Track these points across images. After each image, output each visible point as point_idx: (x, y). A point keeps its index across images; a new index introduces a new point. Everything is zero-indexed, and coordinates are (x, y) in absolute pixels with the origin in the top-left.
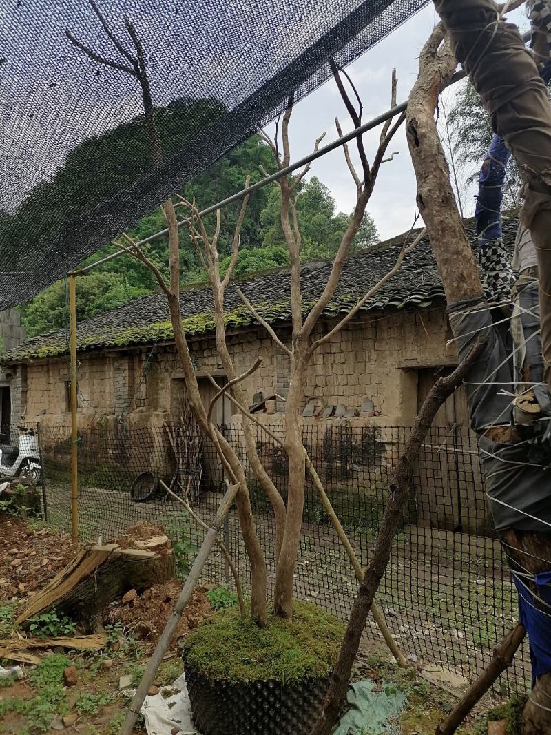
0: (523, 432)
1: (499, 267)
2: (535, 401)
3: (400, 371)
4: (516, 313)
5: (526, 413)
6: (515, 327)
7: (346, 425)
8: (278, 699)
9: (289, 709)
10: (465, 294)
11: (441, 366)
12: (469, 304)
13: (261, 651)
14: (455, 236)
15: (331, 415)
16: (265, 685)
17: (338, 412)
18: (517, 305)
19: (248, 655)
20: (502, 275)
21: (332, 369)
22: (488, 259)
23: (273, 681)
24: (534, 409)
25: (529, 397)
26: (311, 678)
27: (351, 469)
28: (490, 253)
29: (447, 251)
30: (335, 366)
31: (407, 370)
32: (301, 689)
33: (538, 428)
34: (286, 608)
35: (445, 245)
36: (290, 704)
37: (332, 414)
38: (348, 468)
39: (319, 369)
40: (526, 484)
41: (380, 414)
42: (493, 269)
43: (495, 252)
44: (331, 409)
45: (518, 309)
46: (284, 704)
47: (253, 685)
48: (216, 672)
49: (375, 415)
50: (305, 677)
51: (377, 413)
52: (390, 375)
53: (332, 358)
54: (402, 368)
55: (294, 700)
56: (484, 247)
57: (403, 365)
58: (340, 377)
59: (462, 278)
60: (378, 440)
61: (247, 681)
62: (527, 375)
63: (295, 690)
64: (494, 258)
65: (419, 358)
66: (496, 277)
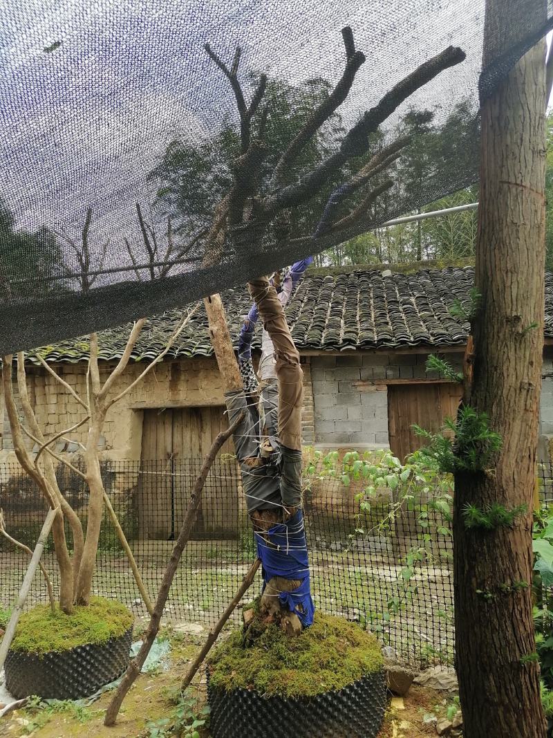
0: (264, 460)
1: (249, 373)
2: (270, 445)
3: (131, 411)
4: (261, 401)
5: (267, 452)
6: (260, 408)
7: (79, 459)
8: (92, 656)
9: (100, 662)
10: (235, 387)
11: (163, 408)
12: (237, 393)
13: (75, 629)
14: (230, 356)
15: (63, 451)
16: (83, 649)
17: (70, 447)
18: (261, 397)
19: (66, 633)
20: (251, 377)
21: (66, 408)
22: (244, 368)
23: (88, 645)
24: (270, 449)
25: (267, 443)
26: (115, 638)
27: (82, 499)
28: (245, 365)
29: (226, 364)
30: (69, 406)
31: (137, 411)
32: (107, 647)
33: (272, 458)
34: (86, 599)
35: (225, 360)
36: (100, 658)
37: (65, 450)
38: (79, 497)
39: (52, 409)
40: (264, 486)
41: (111, 448)
42: (247, 374)
43: (248, 365)
44: (64, 445)
45: (262, 399)
46: (96, 659)
47: (75, 651)
48: (43, 648)
49: (107, 449)
50: (110, 638)
51: (109, 447)
52: (122, 414)
53: (67, 398)
54: (133, 409)
55: (103, 655)
56: (242, 362)
57: (134, 407)
58: (73, 416)
59: (233, 379)
60: (109, 471)
61: (70, 648)
62: (266, 432)
63: (104, 648)
64: (247, 368)
65: (147, 400)
66: (248, 378)
